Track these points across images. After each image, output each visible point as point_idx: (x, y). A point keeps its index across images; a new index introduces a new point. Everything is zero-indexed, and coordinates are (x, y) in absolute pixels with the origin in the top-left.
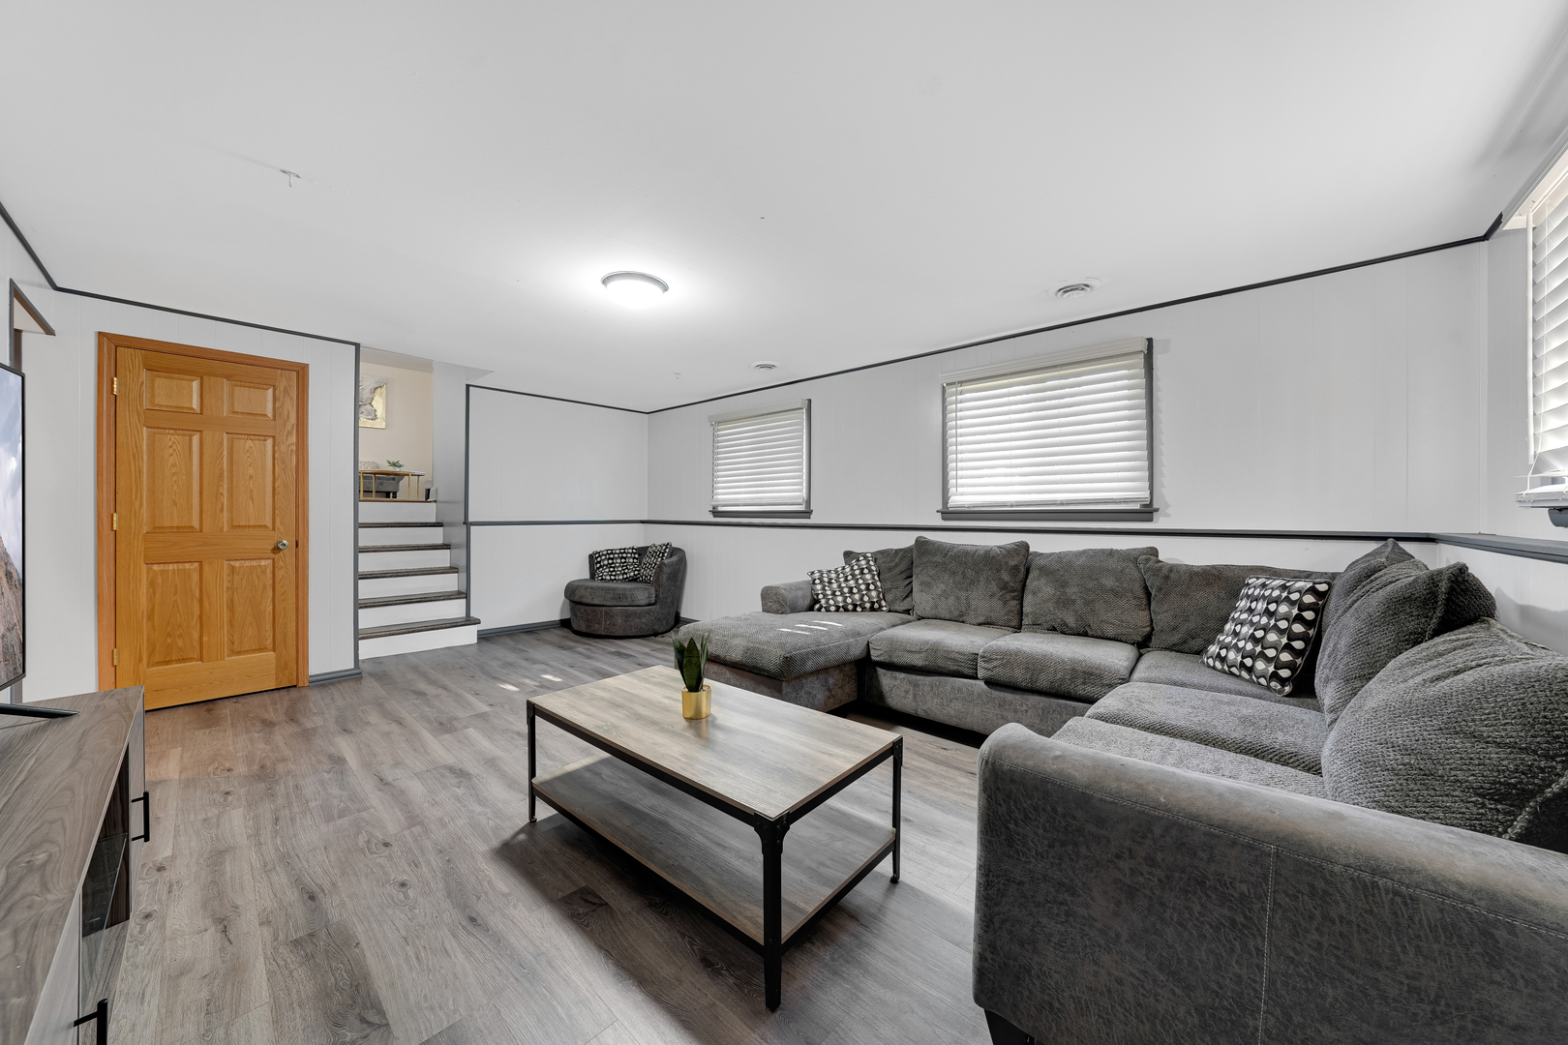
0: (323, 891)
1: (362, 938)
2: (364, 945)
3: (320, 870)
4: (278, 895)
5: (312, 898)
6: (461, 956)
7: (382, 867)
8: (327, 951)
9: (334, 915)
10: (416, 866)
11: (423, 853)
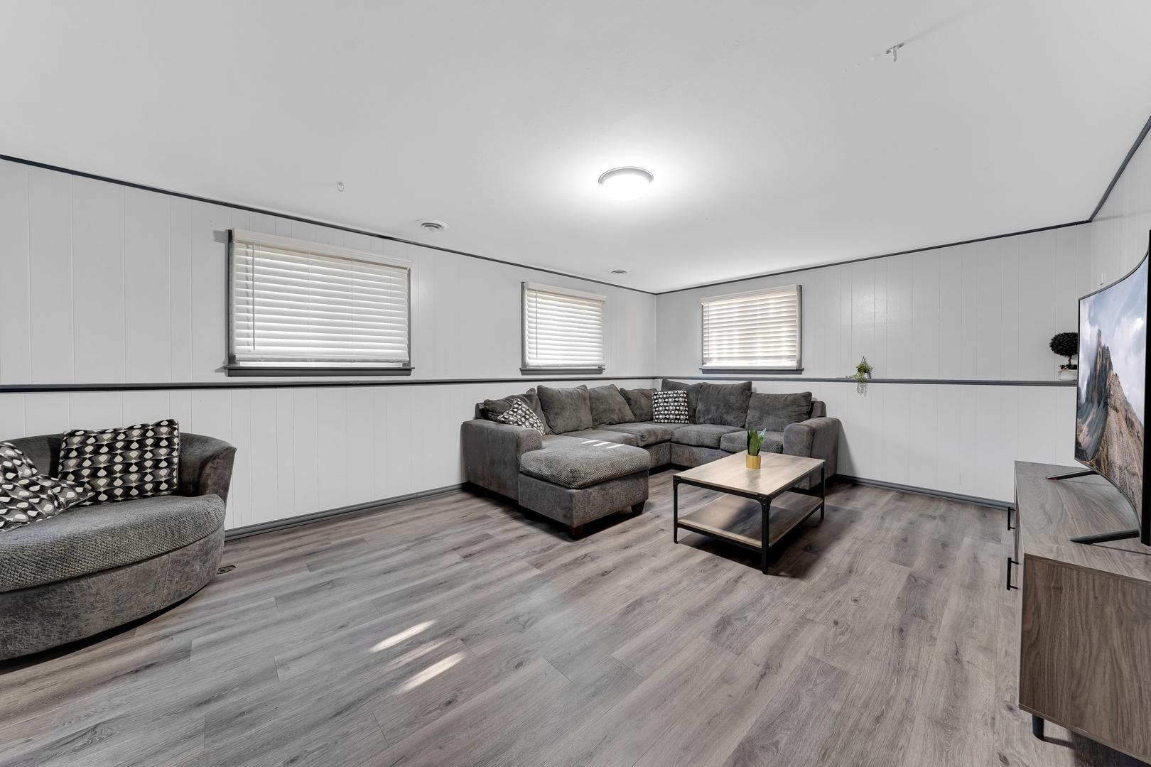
0: (893, 629)
1: (895, 598)
2: (896, 596)
3: (885, 641)
4: (918, 648)
5: (901, 630)
6: (869, 569)
7: (854, 615)
8: (913, 605)
9: (898, 615)
10: (839, 602)
11: (828, 604)
